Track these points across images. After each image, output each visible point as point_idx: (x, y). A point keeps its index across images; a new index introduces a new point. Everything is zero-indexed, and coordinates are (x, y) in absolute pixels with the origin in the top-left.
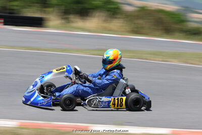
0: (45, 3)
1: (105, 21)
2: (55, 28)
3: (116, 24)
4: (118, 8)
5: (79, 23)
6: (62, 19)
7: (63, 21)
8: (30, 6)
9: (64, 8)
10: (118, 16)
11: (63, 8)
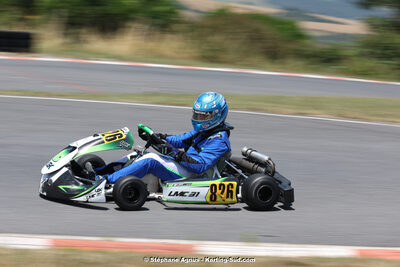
0: (29, 6)
6: (66, 35)
7: (68, 40)
9: (67, 14)
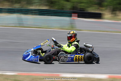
2: (108, 19)
6: (112, 14)
7: (113, 15)
8: (91, 6)
9: (112, 8)
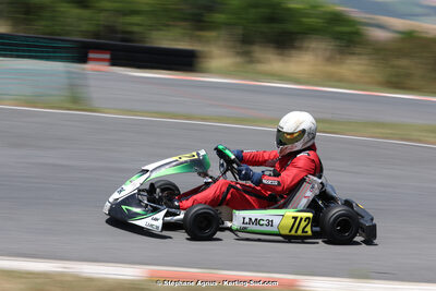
0: (200, 21)
1: (330, 60)
2: (221, 73)
3: (354, 66)
4: (357, 33)
5: (273, 62)
6: (238, 54)
7: (239, 59)
8: (168, 26)
9: (241, 32)
10: (357, 50)
11: (239, 31)
